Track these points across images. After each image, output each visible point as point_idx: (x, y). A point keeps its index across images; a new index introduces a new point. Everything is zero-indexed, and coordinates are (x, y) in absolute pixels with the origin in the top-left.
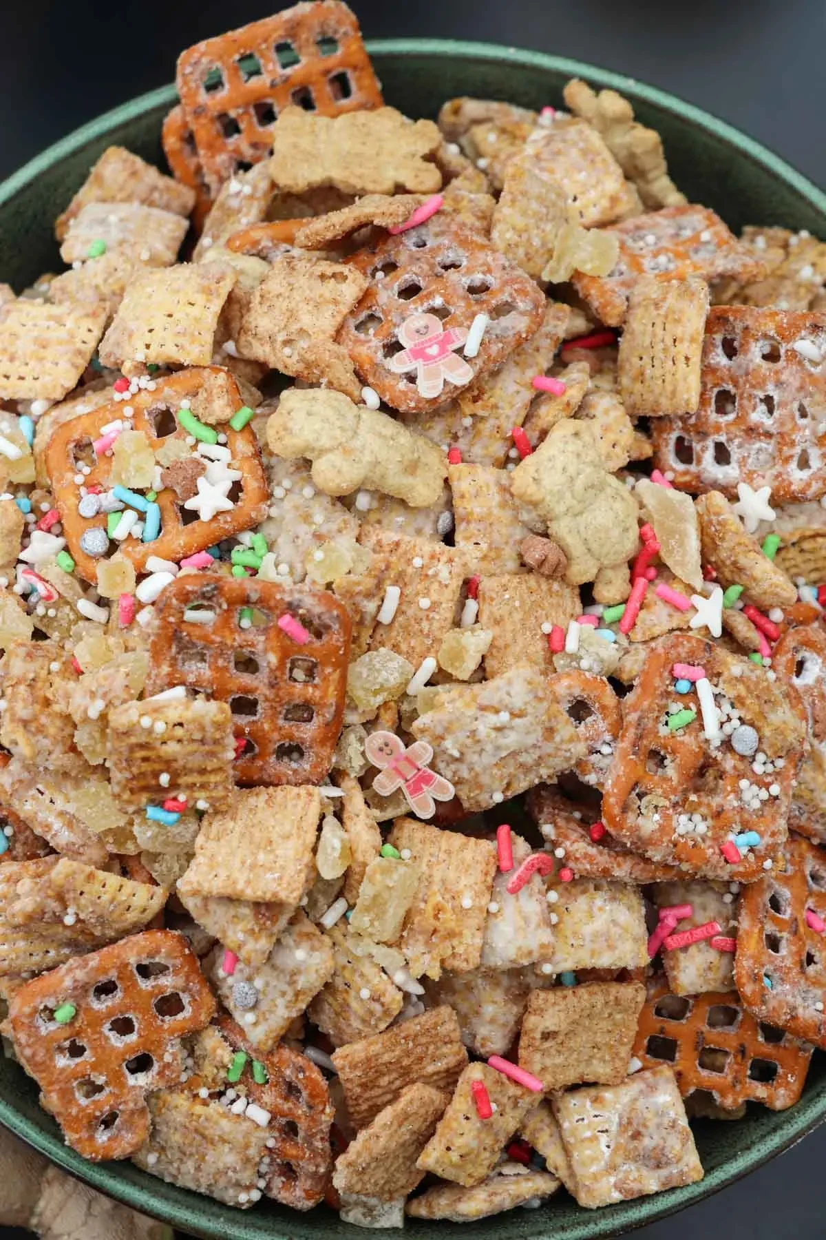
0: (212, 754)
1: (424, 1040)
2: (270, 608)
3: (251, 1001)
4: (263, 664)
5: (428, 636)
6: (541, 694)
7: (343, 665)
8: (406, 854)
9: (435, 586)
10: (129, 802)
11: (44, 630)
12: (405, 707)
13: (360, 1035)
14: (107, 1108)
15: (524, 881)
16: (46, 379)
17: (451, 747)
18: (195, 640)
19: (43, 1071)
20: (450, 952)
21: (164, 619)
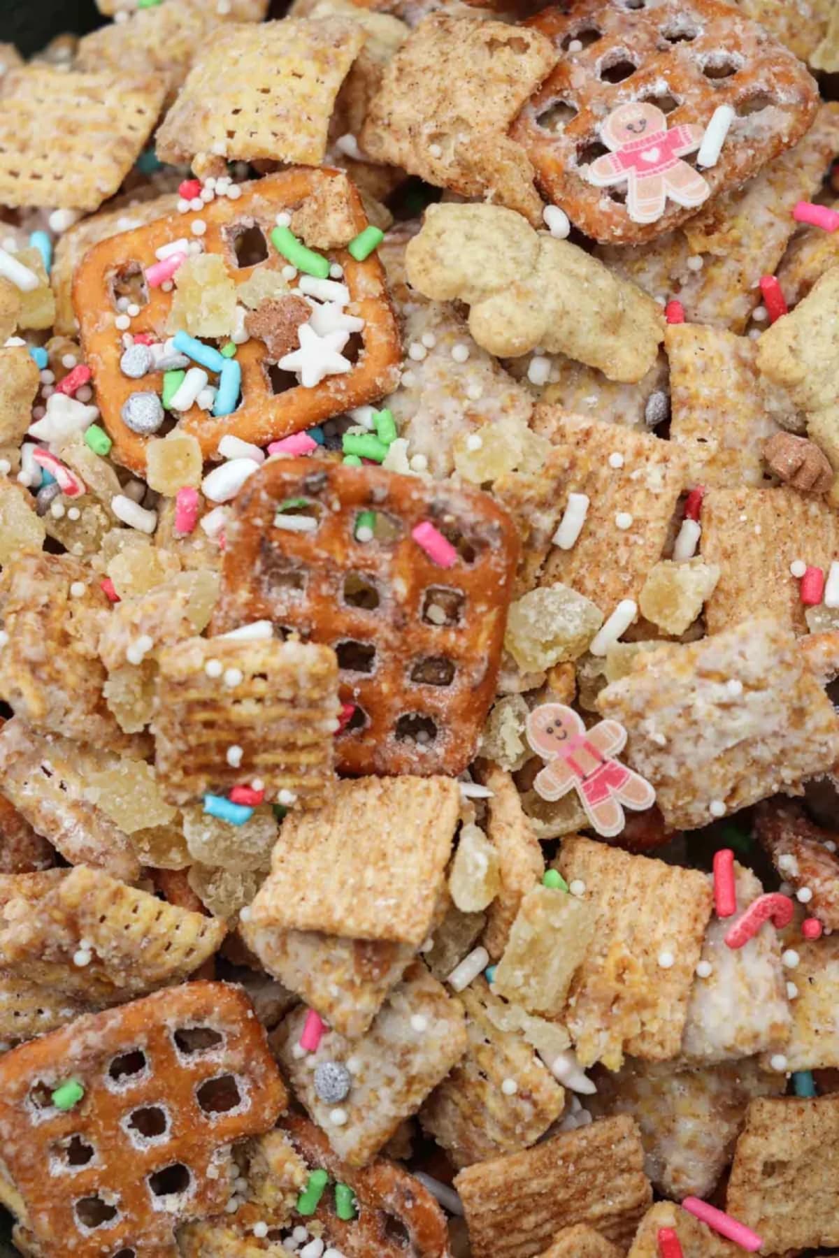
0: (305, 722)
1: (590, 1163)
2: (402, 512)
3: (341, 1092)
4: (386, 594)
5: (625, 569)
6: (788, 657)
7: (503, 600)
8: (578, 887)
9: (640, 496)
10: (180, 787)
11: (60, 538)
12: (587, 672)
13: (497, 1149)
14: (119, 1242)
15: (751, 932)
16: (73, 179)
17: (654, 730)
18: (289, 554)
19: (31, 1180)
20: (637, 1030)
21: (247, 521)
